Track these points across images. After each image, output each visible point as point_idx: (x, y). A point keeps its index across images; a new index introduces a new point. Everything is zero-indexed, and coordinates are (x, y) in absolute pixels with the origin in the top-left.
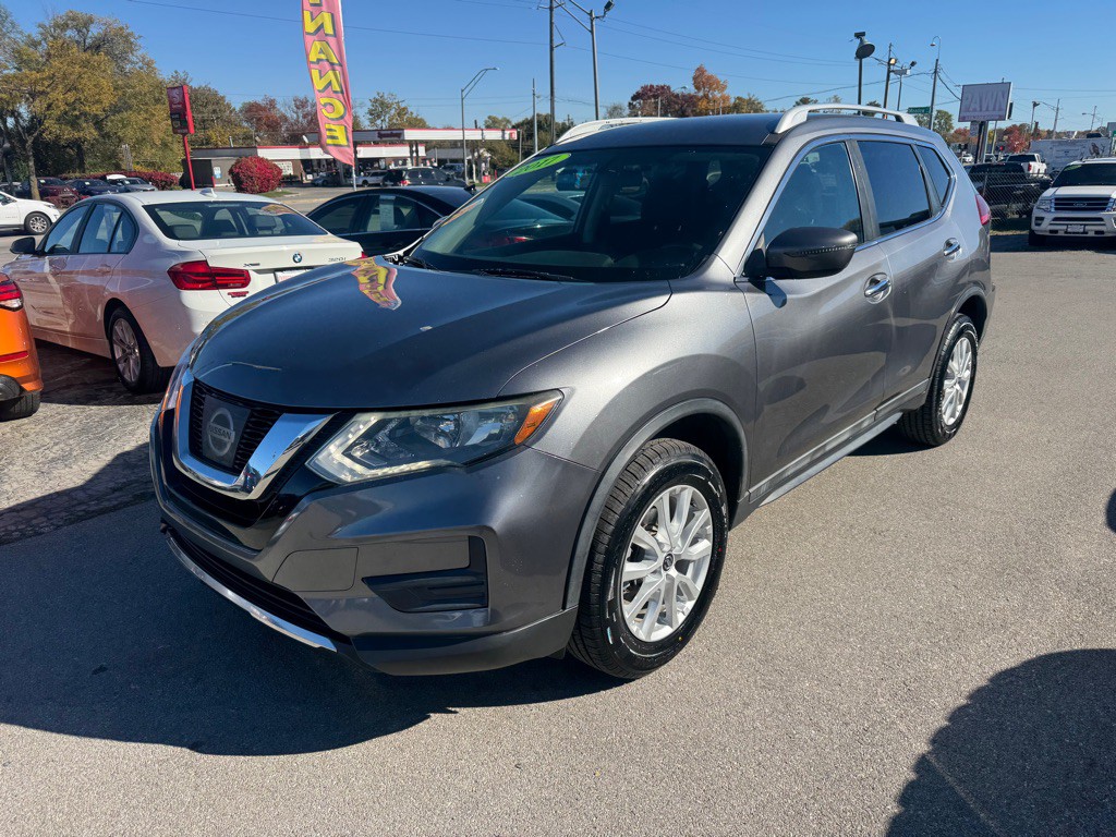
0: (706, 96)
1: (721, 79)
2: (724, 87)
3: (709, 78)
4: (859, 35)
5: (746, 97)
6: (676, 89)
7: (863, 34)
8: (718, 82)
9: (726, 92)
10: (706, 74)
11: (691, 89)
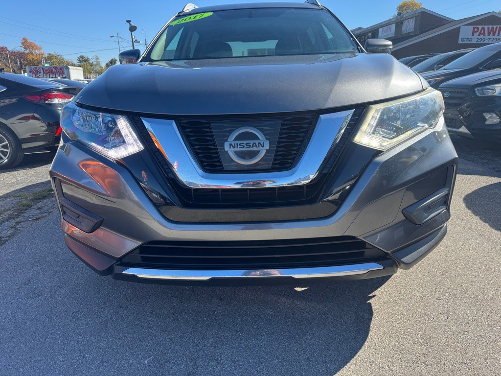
0: (31, 53)
1: (38, 44)
2: (41, 49)
3: (31, 44)
4: (128, 22)
5: (54, 54)
6: (10, 49)
7: (130, 21)
8: (36, 46)
9: (42, 51)
10: (28, 41)
11: (22, 50)
